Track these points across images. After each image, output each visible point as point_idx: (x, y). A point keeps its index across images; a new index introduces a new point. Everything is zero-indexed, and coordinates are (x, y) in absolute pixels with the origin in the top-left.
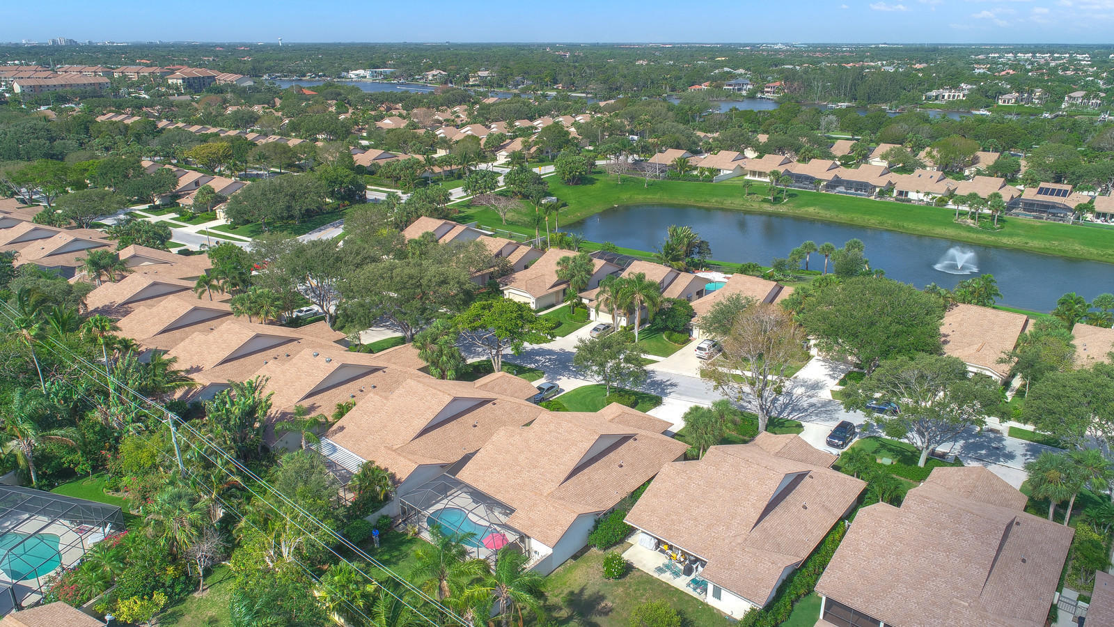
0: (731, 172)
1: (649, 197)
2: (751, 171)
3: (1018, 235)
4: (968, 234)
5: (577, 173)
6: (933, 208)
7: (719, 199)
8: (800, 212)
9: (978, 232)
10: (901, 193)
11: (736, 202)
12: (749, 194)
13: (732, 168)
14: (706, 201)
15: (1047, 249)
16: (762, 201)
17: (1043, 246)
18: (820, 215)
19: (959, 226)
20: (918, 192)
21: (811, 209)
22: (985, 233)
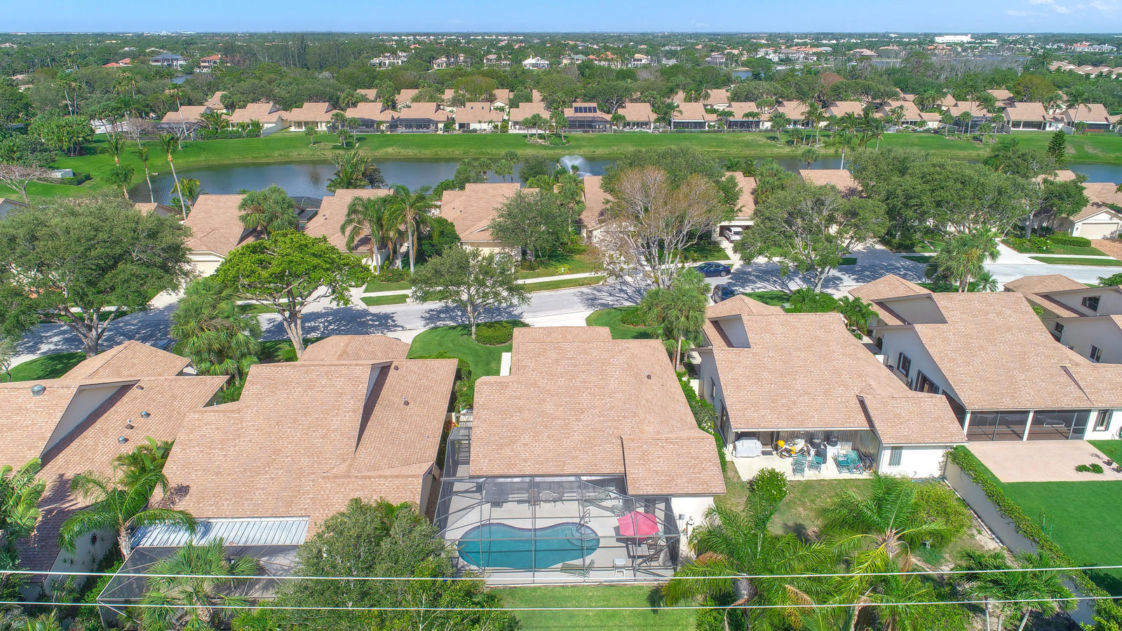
0: (274, 125)
1: (191, 159)
2: (295, 122)
3: (584, 146)
4: (545, 152)
5: (80, 139)
6: (499, 135)
7: (282, 153)
8: (380, 154)
9: (552, 148)
10: (462, 126)
11: (306, 153)
12: (315, 143)
13: (275, 121)
14: (267, 156)
15: (611, 154)
16: (333, 148)
17: (608, 153)
18: (402, 154)
19: (534, 146)
20: (480, 122)
21: (390, 150)
22: (559, 148)
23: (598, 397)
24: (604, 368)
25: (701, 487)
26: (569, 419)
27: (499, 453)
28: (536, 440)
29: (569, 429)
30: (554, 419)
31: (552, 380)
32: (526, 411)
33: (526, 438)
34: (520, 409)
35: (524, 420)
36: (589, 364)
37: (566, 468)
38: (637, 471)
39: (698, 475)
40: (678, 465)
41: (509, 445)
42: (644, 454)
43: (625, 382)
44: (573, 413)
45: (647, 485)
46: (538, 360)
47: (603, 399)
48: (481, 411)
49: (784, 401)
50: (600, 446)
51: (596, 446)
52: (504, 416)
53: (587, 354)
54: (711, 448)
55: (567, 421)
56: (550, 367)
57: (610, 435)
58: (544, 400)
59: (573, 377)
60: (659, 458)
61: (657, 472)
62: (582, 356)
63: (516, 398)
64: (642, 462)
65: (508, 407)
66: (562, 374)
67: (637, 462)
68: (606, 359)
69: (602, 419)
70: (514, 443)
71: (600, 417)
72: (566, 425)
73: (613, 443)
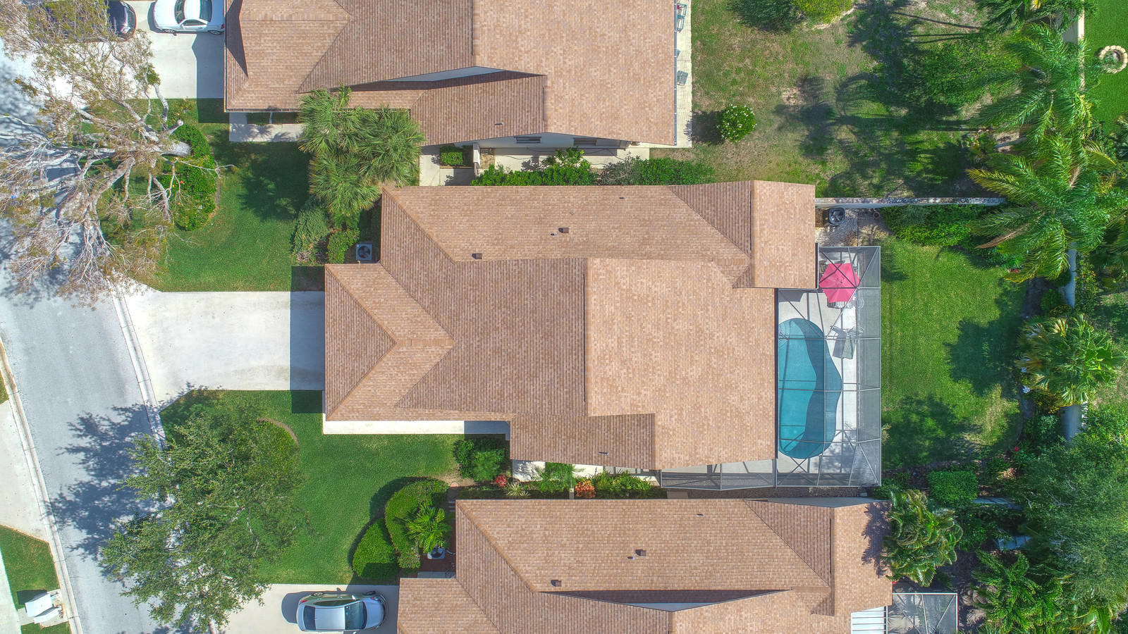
23: (680, 310)
24: (636, 298)
25: (809, 211)
26: (710, 348)
27: (751, 428)
28: (736, 388)
29: (723, 348)
30: (710, 366)
31: (654, 368)
32: (700, 400)
33: (734, 398)
34: (697, 408)
35: (711, 403)
36: (629, 318)
37: (768, 353)
38: (793, 276)
39: (797, 211)
40: (786, 230)
41: (741, 417)
42: (774, 266)
43: (659, 272)
44: (702, 343)
45: (807, 267)
46: (623, 389)
47: (683, 304)
48: (698, 456)
49: (636, 65)
50: (744, 313)
51: (744, 318)
52: (706, 427)
53: (613, 320)
54: (768, 188)
55: (713, 350)
56: (634, 370)
57: (731, 299)
58: (684, 379)
59: (649, 340)
60: (778, 249)
61: (794, 255)
62: (615, 326)
63: (681, 415)
64: (782, 269)
65: (693, 423)
66: (645, 355)
67: (783, 275)
68: (622, 295)
69: (710, 308)
70: (739, 413)
71: (708, 310)
72: (717, 351)
73: (741, 297)
